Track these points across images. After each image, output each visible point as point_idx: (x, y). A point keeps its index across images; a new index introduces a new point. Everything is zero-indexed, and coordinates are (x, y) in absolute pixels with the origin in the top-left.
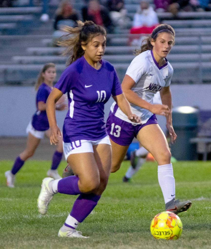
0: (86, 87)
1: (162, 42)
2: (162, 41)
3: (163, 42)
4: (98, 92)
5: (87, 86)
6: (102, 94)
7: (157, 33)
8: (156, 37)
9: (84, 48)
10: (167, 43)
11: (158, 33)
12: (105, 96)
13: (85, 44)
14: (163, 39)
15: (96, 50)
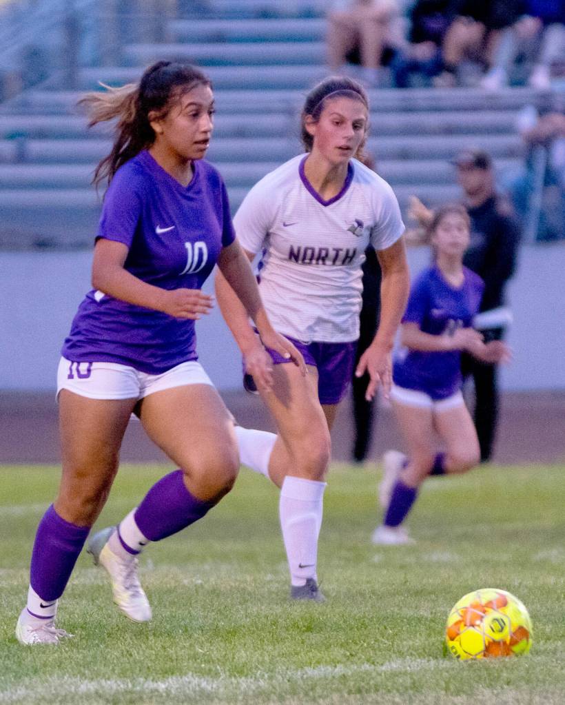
0: (159, 231)
1: (337, 123)
2: (337, 121)
3: (339, 122)
4: (188, 245)
5: (161, 228)
6: (196, 252)
7: (321, 99)
8: (320, 109)
9: (157, 127)
10: (349, 124)
11: (323, 99)
12: (205, 257)
13: (161, 115)
14: (340, 115)
15: (194, 127)
